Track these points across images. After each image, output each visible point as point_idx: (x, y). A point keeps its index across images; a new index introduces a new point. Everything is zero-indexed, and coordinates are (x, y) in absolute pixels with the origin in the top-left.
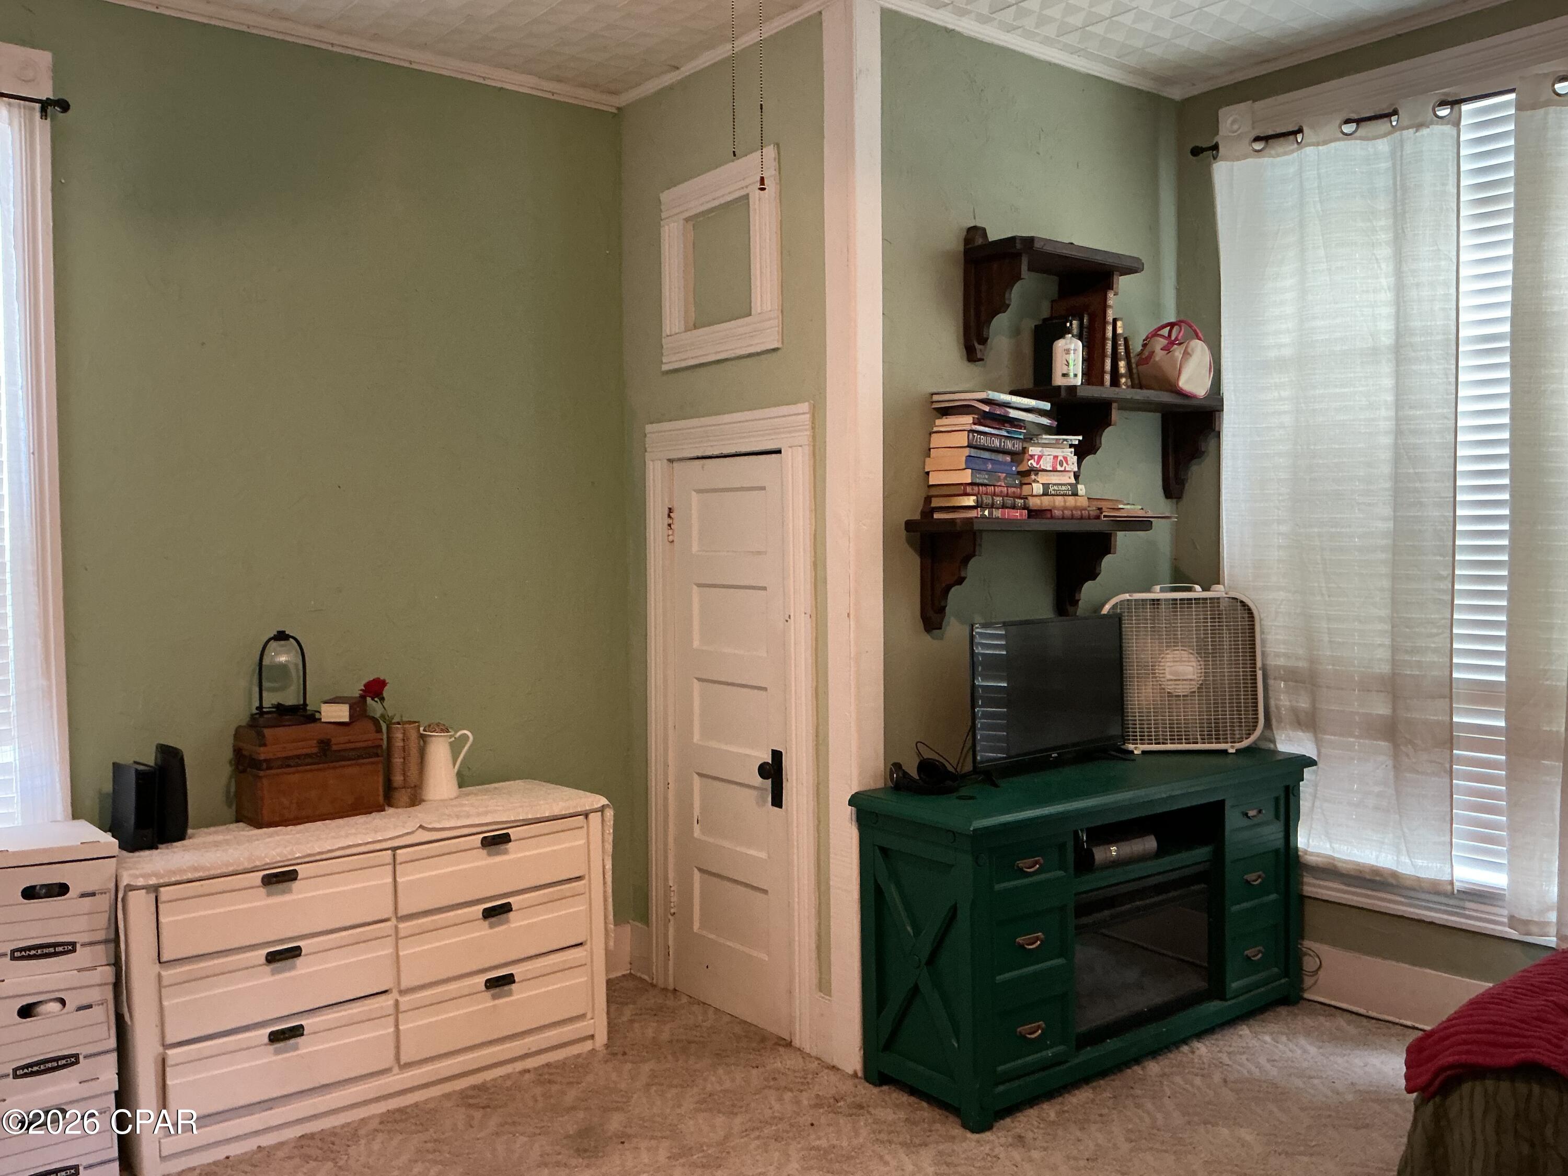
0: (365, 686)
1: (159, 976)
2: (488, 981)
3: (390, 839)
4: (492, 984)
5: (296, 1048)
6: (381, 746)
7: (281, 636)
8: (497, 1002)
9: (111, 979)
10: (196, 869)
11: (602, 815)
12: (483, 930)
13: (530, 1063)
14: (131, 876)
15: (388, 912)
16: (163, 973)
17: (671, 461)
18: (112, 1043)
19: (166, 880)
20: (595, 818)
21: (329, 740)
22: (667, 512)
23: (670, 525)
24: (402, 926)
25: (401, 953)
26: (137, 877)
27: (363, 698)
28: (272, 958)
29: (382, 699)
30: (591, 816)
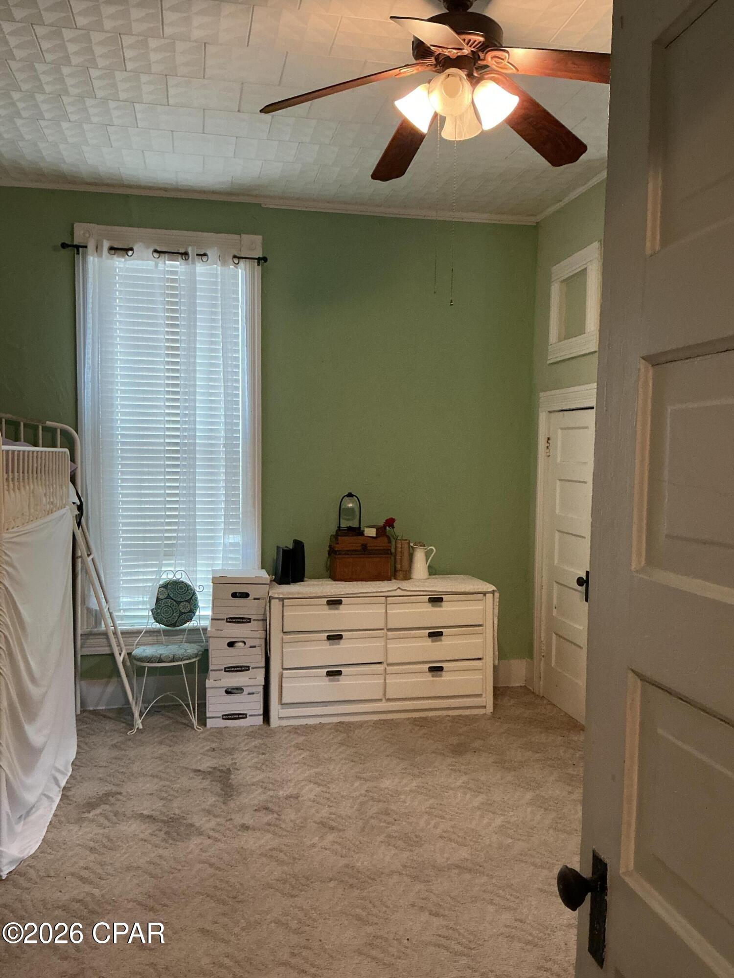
0: (386, 521)
1: (282, 638)
2: (430, 668)
3: (385, 592)
4: (432, 669)
5: (338, 681)
6: (390, 550)
7: (350, 495)
8: (434, 679)
9: (264, 636)
10: (299, 593)
11: (493, 595)
12: (428, 642)
13: (451, 713)
14: (273, 593)
15: (382, 626)
16: (284, 637)
17: (550, 412)
18: (263, 664)
19: (286, 596)
20: (489, 596)
21: (366, 544)
22: (546, 439)
23: (548, 447)
24: (389, 633)
25: (388, 646)
26: (275, 593)
27: (385, 527)
28: (329, 638)
29: (393, 527)
30: (487, 595)
